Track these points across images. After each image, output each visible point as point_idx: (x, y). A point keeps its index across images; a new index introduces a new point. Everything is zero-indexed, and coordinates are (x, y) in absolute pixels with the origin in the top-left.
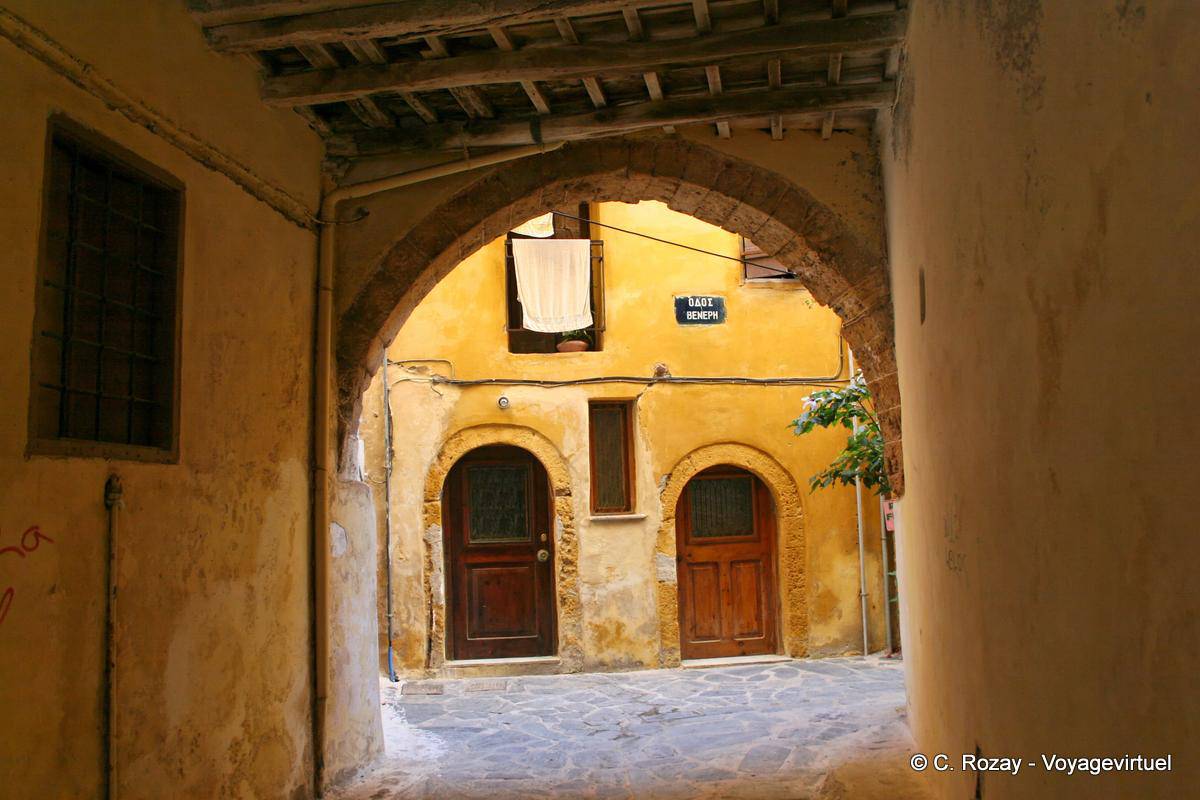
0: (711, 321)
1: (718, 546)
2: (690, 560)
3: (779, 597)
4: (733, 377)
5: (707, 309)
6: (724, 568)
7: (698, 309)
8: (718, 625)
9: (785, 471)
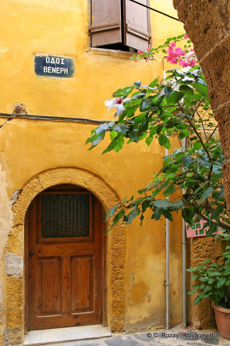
0: (62, 75)
1: (61, 245)
2: (40, 255)
3: (105, 283)
4: (76, 118)
5: (60, 66)
6: (65, 261)
7: (53, 66)
8: (59, 303)
9: (113, 191)
